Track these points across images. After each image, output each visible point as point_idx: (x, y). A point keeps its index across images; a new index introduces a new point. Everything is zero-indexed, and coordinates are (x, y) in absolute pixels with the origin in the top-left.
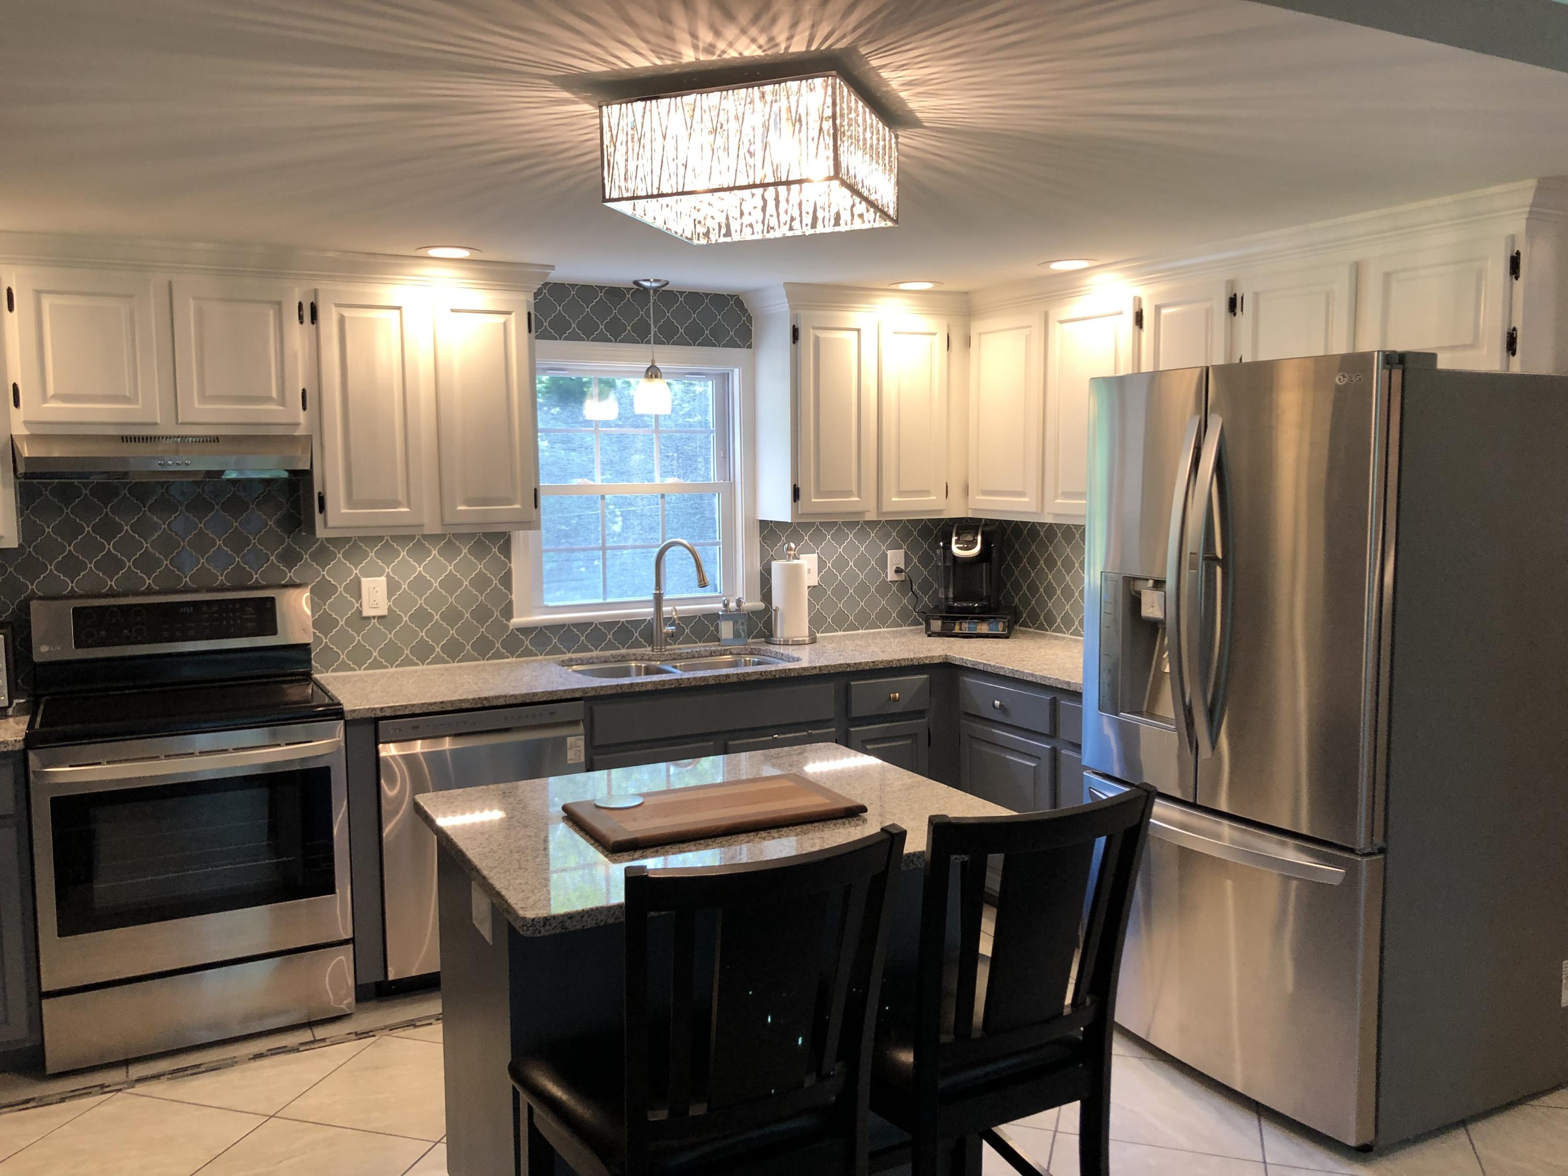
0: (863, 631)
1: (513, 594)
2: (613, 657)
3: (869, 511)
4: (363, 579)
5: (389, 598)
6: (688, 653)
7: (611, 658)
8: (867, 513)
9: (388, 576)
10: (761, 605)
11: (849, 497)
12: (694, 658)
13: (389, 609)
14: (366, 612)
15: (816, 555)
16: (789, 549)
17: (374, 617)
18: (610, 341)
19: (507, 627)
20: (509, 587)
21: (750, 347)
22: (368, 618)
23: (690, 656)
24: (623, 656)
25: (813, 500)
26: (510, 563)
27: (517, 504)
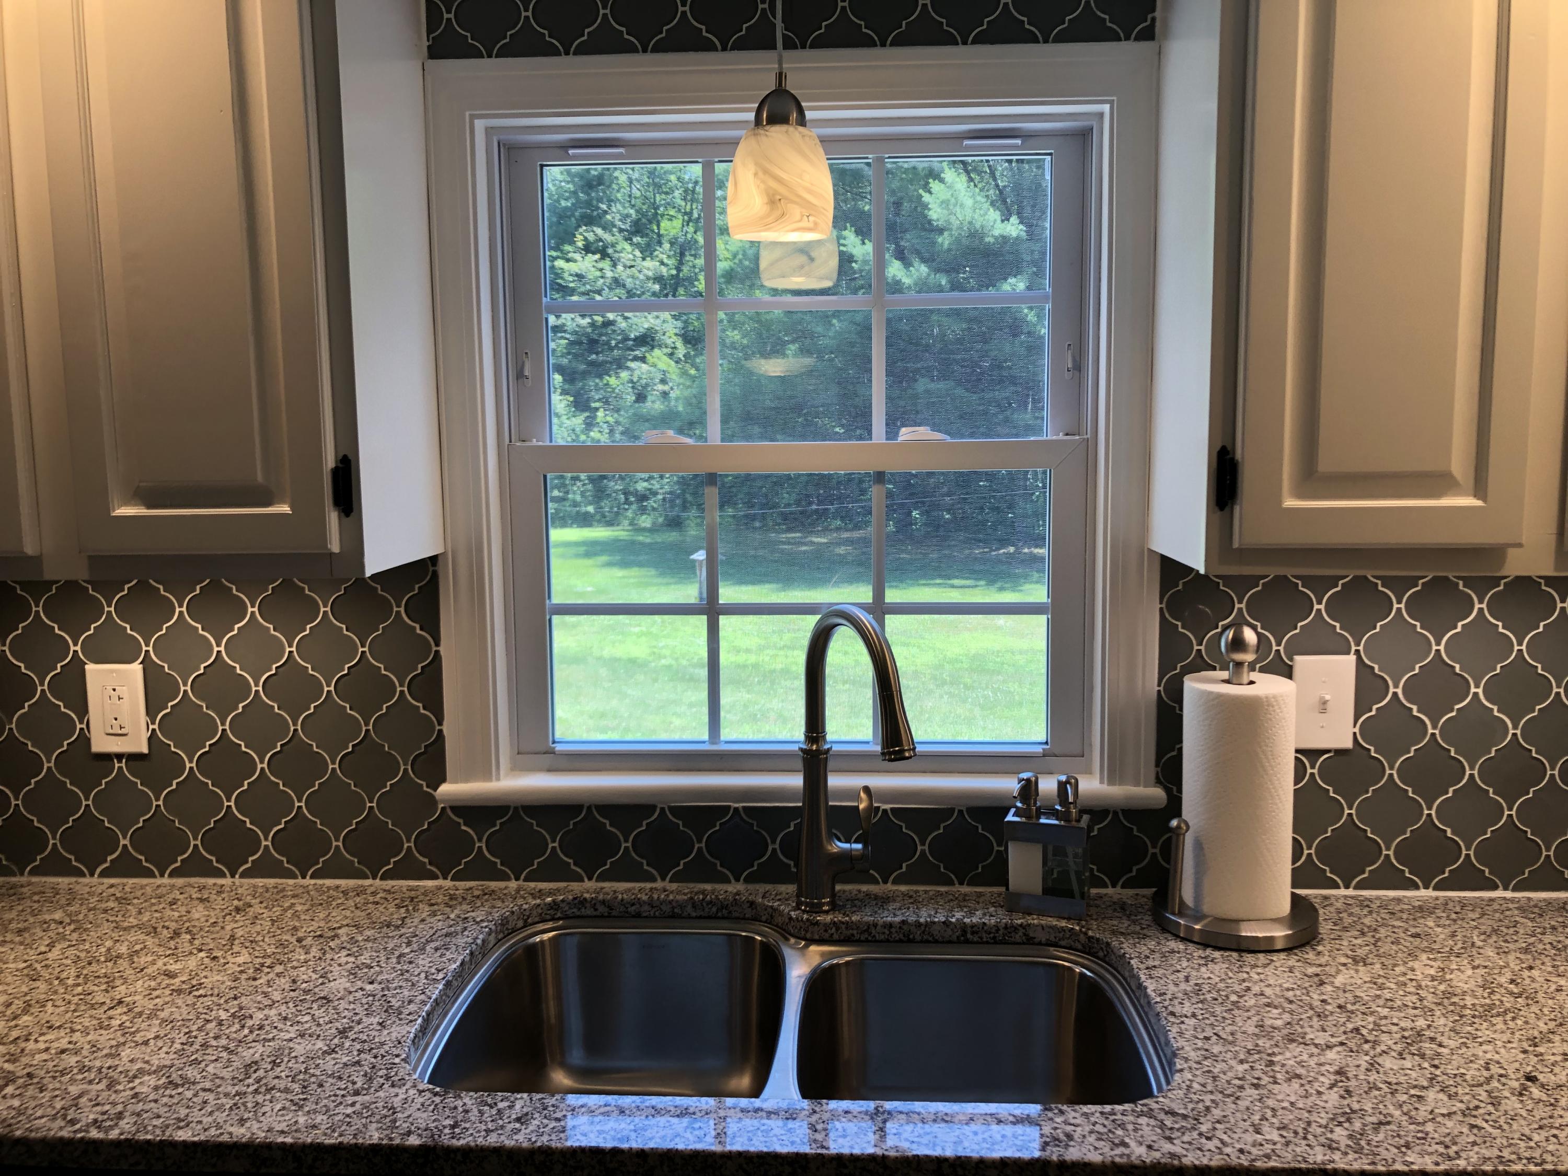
0: (1509, 894)
1: (445, 723)
2: (694, 906)
3: (1520, 545)
4: (90, 667)
5: (151, 711)
6: (891, 925)
7: (689, 909)
8: (1512, 552)
9: (147, 663)
10: (1156, 794)
11: (1438, 496)
12: (910, 941)
13: (152, 739)
14: (101, 744)
15: (1352, 658)
16: (1238, 644)
17: (119, 756)
18: (708, 47)
19: (433, 801)
20: (435, 704)
21: (1148, 35)
22: (107, 758)
23: (895, 936)
24: (723, 906)
25: (1290, 503)
26: (437, 644)
27: (282, 501)
